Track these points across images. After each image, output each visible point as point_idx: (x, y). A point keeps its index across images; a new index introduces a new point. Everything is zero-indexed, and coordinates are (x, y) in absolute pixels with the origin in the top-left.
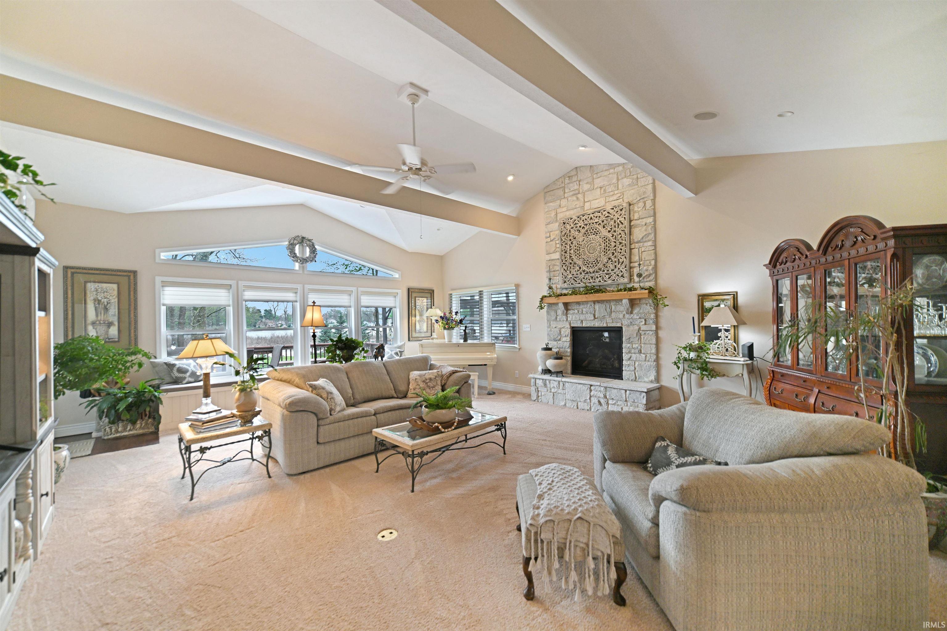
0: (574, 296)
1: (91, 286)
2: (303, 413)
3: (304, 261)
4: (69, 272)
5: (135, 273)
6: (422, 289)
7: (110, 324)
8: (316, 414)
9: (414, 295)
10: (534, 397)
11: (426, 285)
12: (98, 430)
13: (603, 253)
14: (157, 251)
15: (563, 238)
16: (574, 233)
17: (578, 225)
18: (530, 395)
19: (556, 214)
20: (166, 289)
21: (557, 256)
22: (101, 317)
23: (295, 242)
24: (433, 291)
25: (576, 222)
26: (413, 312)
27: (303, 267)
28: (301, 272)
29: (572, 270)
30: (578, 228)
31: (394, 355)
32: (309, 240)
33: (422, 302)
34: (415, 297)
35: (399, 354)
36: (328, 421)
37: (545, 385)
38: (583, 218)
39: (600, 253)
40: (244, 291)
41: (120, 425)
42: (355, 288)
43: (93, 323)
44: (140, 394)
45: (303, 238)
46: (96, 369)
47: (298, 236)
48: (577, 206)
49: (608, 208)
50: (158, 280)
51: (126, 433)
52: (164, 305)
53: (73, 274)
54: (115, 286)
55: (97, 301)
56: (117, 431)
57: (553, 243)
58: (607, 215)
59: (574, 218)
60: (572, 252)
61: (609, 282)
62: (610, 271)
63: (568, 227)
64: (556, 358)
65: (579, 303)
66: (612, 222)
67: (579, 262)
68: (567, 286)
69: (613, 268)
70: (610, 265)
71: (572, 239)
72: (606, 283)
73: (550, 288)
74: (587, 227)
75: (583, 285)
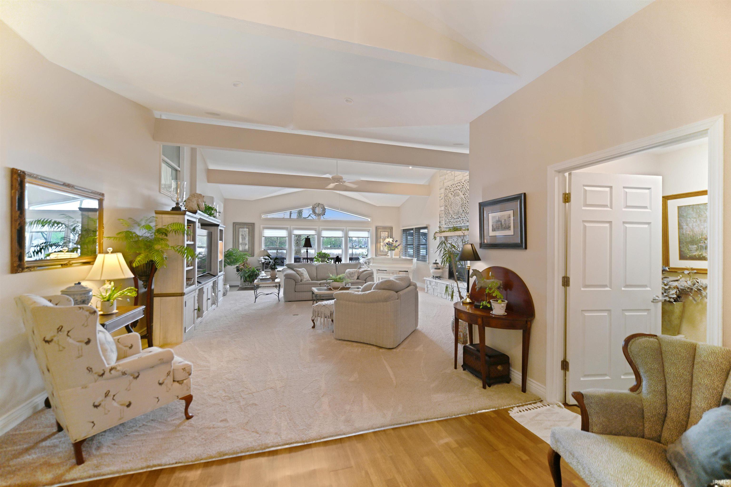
0: (449, 232)
1: (241, 230)
2: (290, 279)
3: (319, 215)
4: (235, 224)
5: (254, 224)
6: (385, 227)
7: (246, 244)
8: (295, 280)
9: (379, 230)
10: (426, 291)
11: (388, 224)
12: (241, 284)
13: (461, 208)
14: (261, 214)
15: (445, 198)
16: (450, 195)
17: (451, 190)
18: (424, 289)
19: (444, 184)
20: (265, 230)
21: (443, 208)
22: (243, 242)
23: (316, 206)
24: (392, 228)
25: (451, 189)
26: (379, 240)
27: (319, 218)
28: (318, 220)
29: (448, 217)
30: (451, 192)
31: (364, 264)
32: (322, 205)
33: (384, 234)
34: (380, 232)
35: (367, 263)
36: (299, 283)
37: (430, 284)
38: (453, 186)
39: (460, 207)
40: (293, 230)
41: (247, 283)
42: (345, 228)
43: (241, 244)
44: (254, 271)
45: (319, 204)
46: (235, 259)
47: (317, 203)
48: (452, 179)
49: (463, 181)
50: (262, 226)
51: (249, 286)
52: (263, 237)
53: (235, 225)
54: (248, 229)
55: (242, 235)
56: (246, 285)
57: (442, 200)
58: (463, 185)
59: (450, 186)
60: (449, 206)
61: (463, 225)
62: (463, 218)
63: (448, 192)
64: (436, 269)
65: (451, 236)
66: (464, 189)
67: (451, 212)
68: (446, 227)
69: (464, 216)
70: (463, 214)
71: (449, 198)
72: (461, 225)
73: (440, 227)
74: (455, 192)
75: (452, 226)
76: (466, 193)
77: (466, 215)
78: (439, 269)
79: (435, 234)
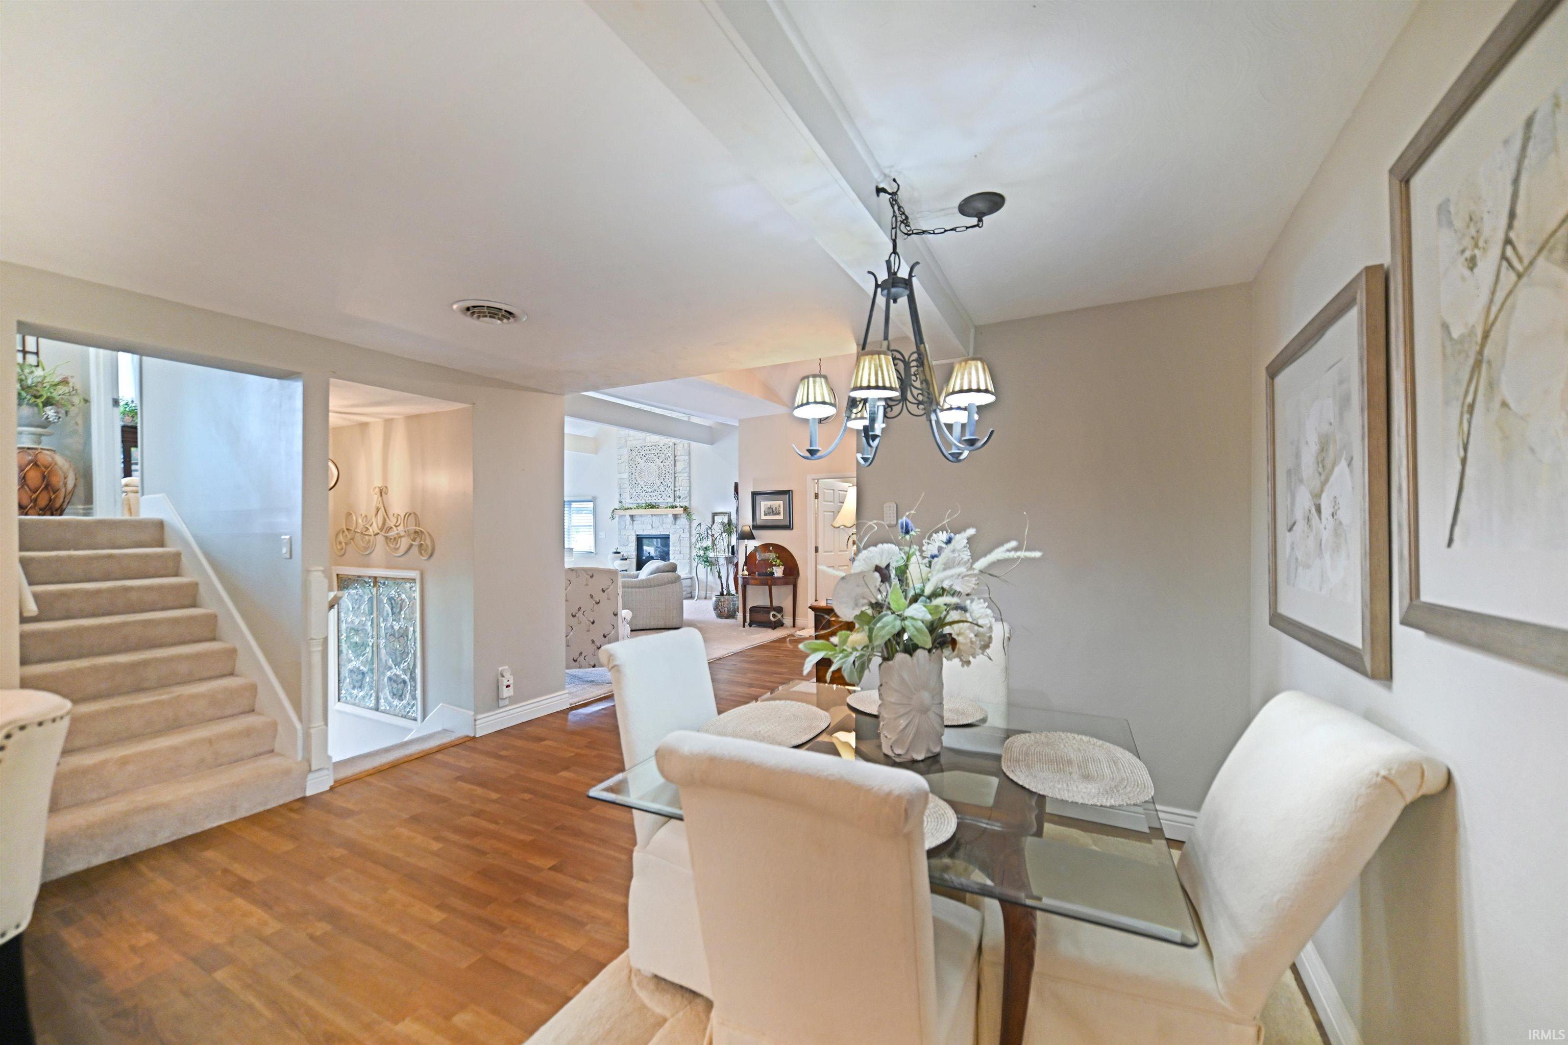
0: (637, 510)
13: (657, 478)
15: (630, 462)
16: (638, 459)
17: (641, 454)
19: (626, 443)
21: (626, 476)
25: (640, 451)
29: (636, 489)
30: (641, 456)
38: (645, 449)
39: (655, 477)
48: (641, 438)
49: (661, 445)
57: (625, 465)
58: (660, 449)
59: (639, 447)
60: (637, 474)
61: (661, 500)
62: (662, 493)
63: (635, 454)
64: (622, 559)
65: (641, 516)
66: (663, 456)
67: (642, 483)
68: (632, 502)
69: (664, 490)
70: (661, 487)
71: (636, 463)
72: (659, 501)
73: (621, 502)
74: (647, 456)
75: (643, 501)
76: (666, 461)
77: (667, 489)
78: (626, 559)
79: (613, 511)
